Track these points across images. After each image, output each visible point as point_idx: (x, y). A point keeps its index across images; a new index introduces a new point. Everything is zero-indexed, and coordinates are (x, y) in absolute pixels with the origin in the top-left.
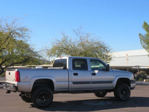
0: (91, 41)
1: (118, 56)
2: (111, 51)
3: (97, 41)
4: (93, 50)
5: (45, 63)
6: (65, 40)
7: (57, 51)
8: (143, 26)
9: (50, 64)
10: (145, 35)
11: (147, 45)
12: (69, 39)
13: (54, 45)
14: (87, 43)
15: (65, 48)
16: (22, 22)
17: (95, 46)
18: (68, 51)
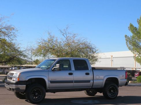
0: (77, 42)
1: (104, 57)
2: (97, 52)
3: (84, 41)
4: (79, 50)
5: (27, 63)
6: (51, 40)
7: (43, 51)
8: (129, 27)
9: (32, 64)
10: (131, 36)
11: (133, 47)
12: (55, 39)
13: (40, 45)
14: (73, 44)
15: (51, 48)
16: (9, 21)
17: (81, 46)
18: (54, 51)
